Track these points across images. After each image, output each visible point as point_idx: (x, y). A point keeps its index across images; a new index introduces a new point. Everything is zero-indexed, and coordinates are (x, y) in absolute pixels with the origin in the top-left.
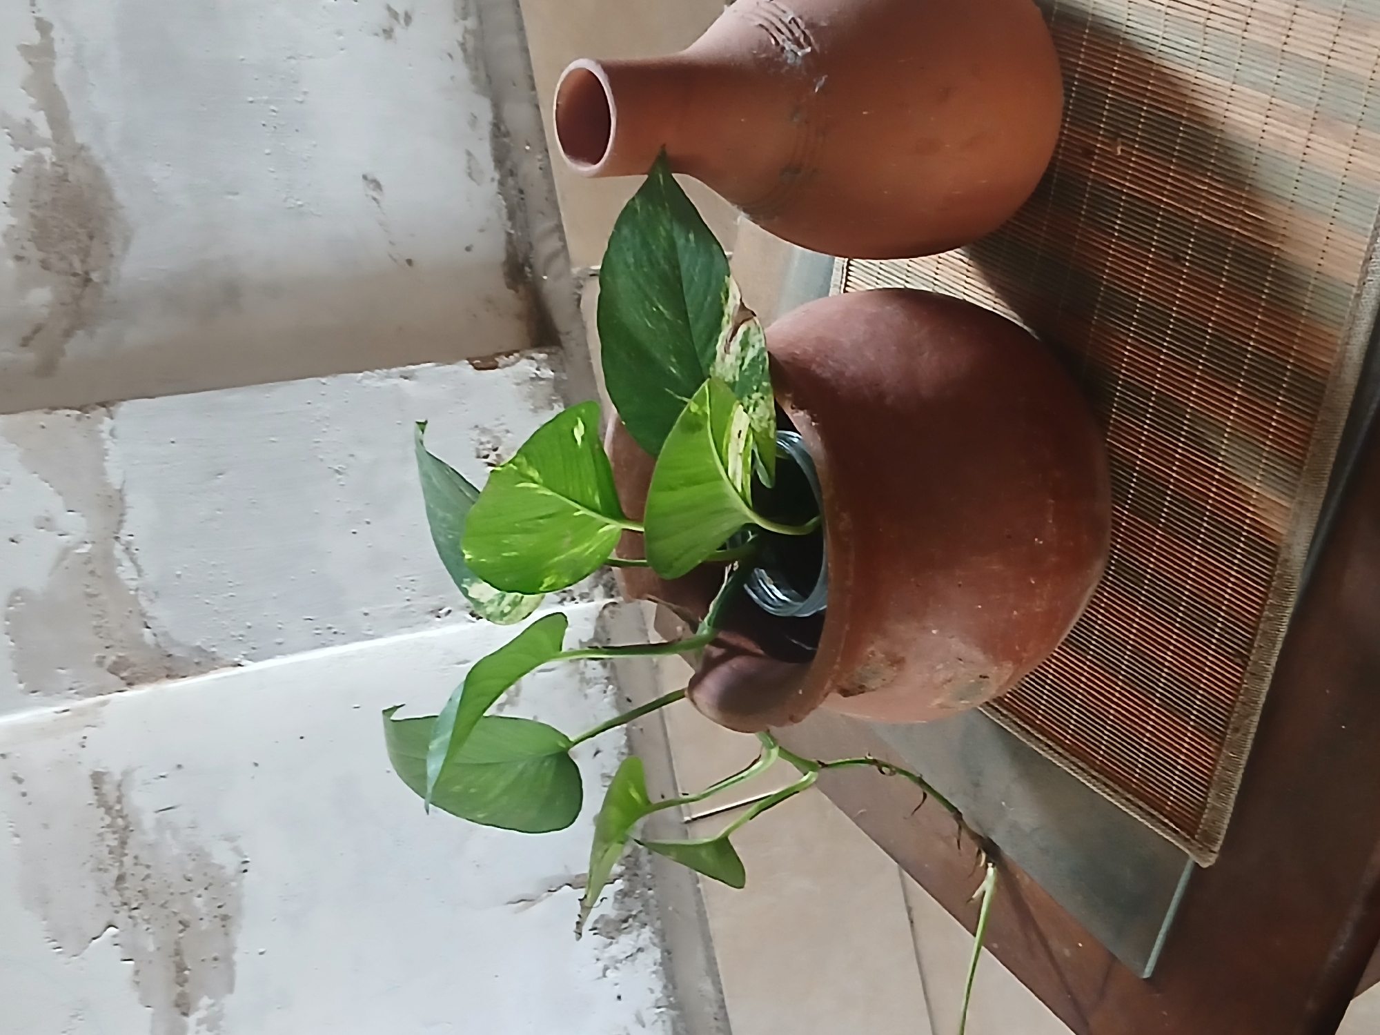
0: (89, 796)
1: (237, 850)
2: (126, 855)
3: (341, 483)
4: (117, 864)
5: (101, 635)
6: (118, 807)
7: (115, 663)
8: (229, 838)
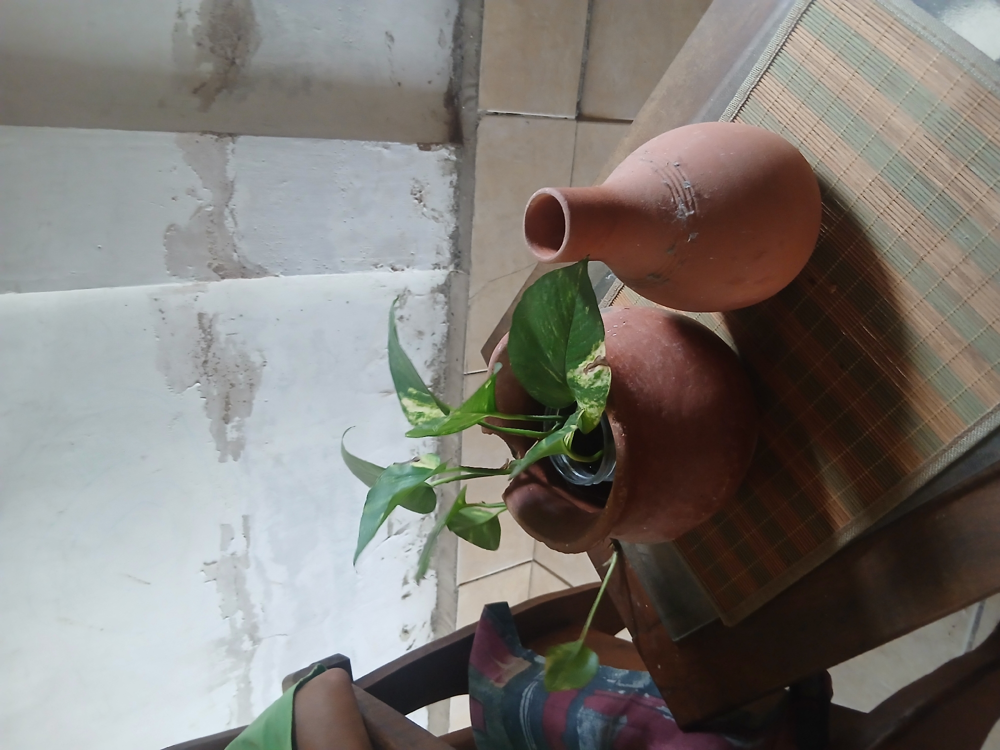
0: (195, 323)
1: (262, 356)
2: (210, 352)
3: (343, 196)
4: (205, 356)
5: (212, 252)
6: (209, 330)
7: (217, 267)
8: (260, 351)
